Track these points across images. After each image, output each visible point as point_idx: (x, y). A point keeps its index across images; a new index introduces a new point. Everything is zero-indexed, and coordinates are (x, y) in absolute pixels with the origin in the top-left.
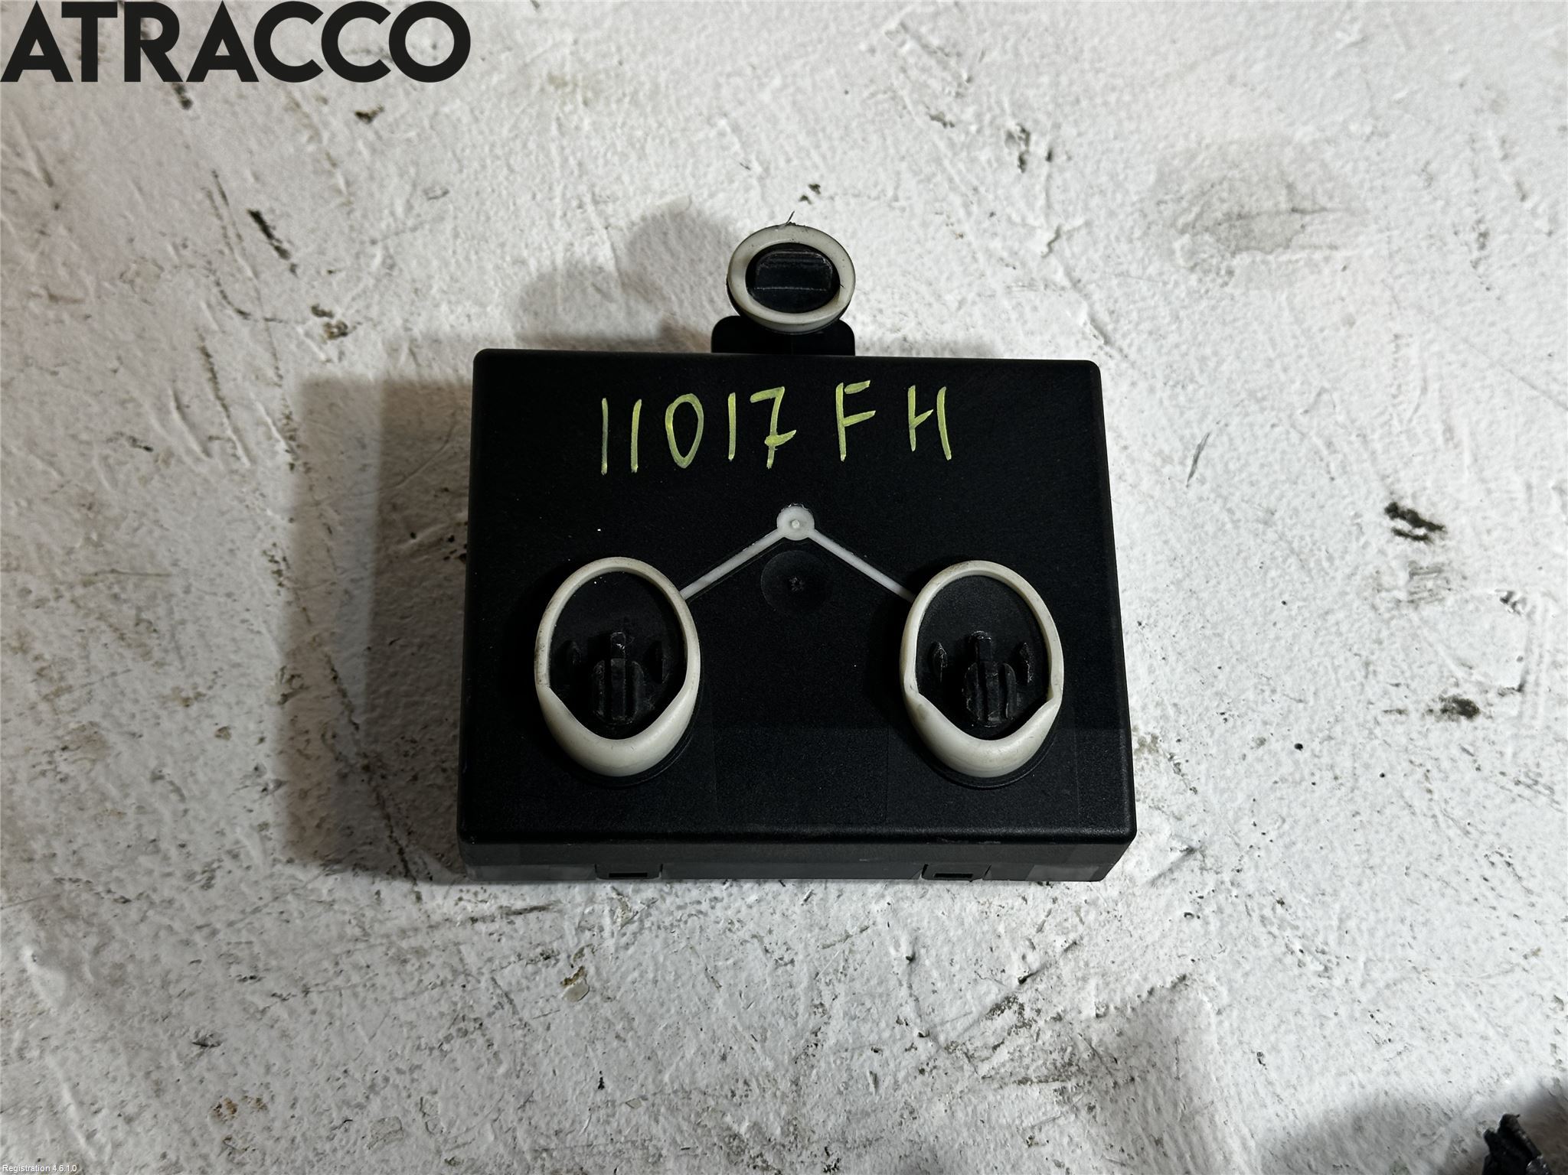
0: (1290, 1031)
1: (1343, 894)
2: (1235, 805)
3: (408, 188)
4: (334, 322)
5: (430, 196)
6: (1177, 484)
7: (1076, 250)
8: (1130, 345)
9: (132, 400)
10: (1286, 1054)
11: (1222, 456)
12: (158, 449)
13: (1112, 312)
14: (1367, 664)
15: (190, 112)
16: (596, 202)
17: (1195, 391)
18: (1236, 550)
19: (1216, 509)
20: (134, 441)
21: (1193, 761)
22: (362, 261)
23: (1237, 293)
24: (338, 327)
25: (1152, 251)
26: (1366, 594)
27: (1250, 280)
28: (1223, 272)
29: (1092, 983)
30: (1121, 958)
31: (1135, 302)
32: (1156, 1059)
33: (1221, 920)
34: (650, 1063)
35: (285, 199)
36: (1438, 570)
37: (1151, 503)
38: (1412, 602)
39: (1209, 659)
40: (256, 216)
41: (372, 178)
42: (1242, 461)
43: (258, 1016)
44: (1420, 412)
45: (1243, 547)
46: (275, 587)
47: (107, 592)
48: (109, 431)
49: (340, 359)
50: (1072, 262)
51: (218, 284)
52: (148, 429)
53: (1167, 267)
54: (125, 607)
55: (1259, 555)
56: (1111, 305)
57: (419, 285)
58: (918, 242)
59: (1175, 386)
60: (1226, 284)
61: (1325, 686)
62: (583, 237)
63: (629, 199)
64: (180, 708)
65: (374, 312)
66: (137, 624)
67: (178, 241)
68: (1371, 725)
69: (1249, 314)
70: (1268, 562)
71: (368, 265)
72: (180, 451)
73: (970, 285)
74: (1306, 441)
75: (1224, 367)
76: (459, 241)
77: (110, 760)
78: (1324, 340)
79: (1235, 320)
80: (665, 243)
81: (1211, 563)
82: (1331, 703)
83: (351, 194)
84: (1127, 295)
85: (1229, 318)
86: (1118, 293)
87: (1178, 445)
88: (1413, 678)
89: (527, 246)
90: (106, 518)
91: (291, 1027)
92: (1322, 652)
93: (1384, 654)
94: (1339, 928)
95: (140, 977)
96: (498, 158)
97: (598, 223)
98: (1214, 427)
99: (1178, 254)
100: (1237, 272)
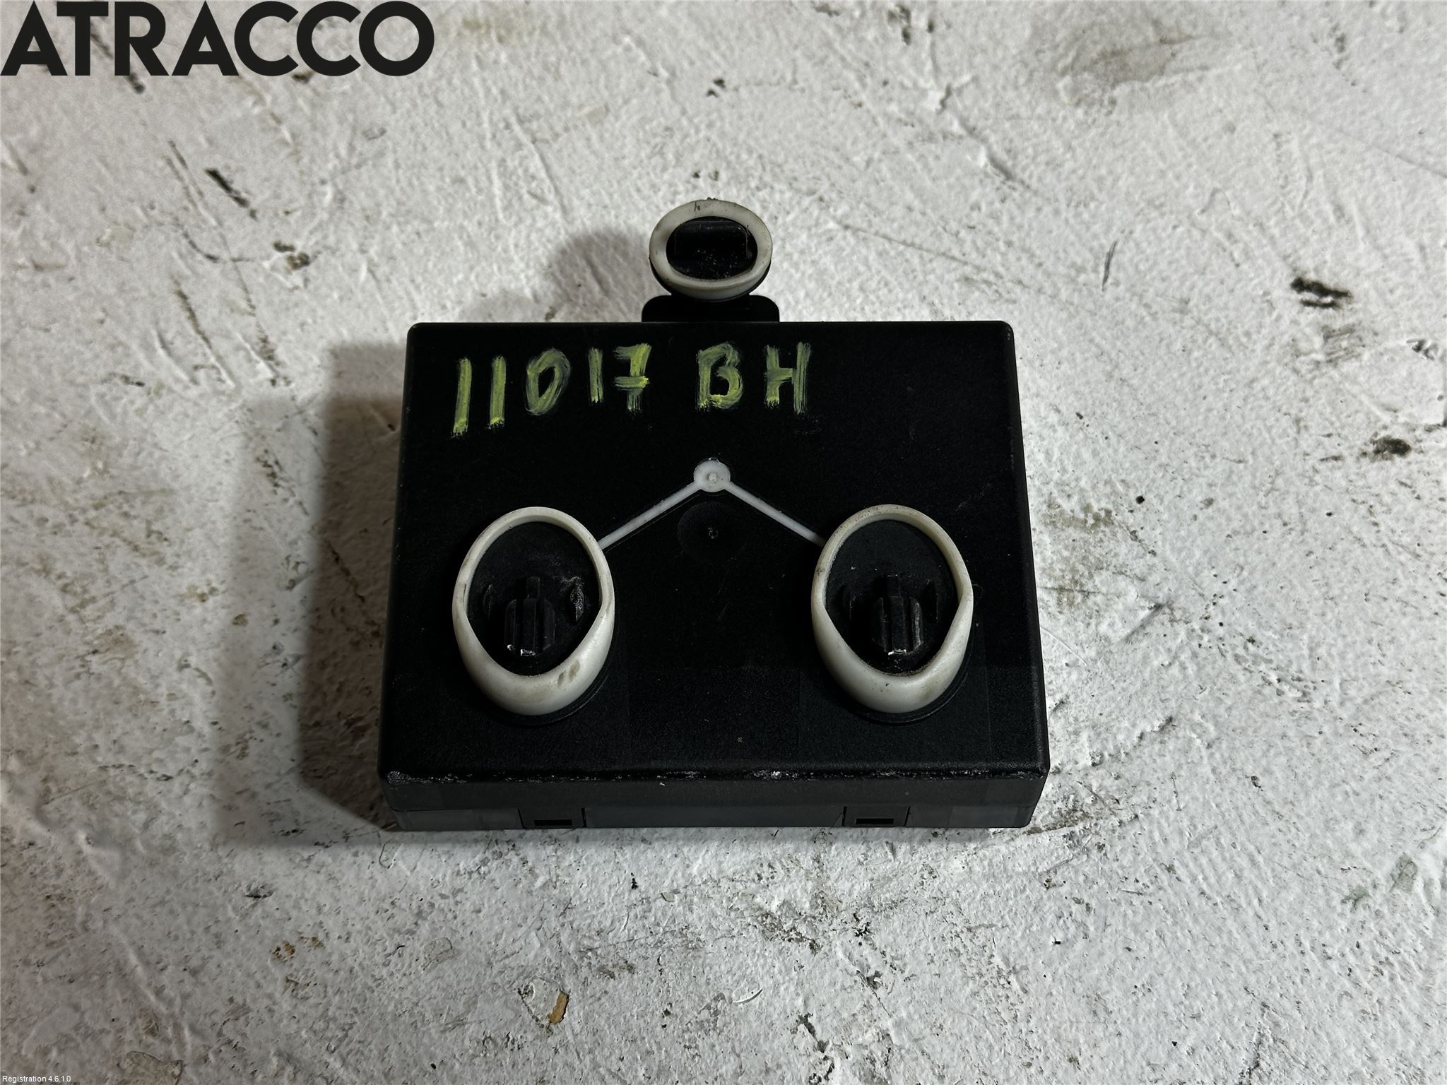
0: (1278, 754)
1: (1309, 626)
2: (1194, 561)
3: (349, 132)
4: (296, 254)
5: (369, 136)
6: (1094, 290)
7: (968, 102)
8: (1030, 177)
9: (120, 343)
10: (1279, 774)
11: (1131, 260)
12: (151, 384)
13: (1009, 151)
14: (1297, 421)
15: (144, 95)
16: (521, 121)
17: (1097, 208)
18: (1158, 339)
19: (1133, 306)
20: (126, 380)
21: (1147, 528)
22: (315, 199)
23: (1123, 118)
24: (300, 258)
25: (1038, 94)
26: (1286, 360)
27: (1132, 106)
28: (1106, 102)
29: (1084, 737)
30: (1108, 709)
31: (1028, 139)
32: (1156, 795)
33: (1198, 664)
34: (678, 860)
35: (237, 155)
36: (1350, 330)
37: (1072, 309)
38: (1330, 361)
39: (1148, 437)
40: (214, 174)
41: (314, 128)
42: (1151, 262)
43: (305, 864)
44: (1309, 198)
45: (1165, 336)
46: (271, 487)
47: (117, 511)
48: (102, 372)
49: (306, 286)
50: (965, 114)
51: (186, 235)
52: (137, 366)
53: (1054, 105)
54: (135, 522)
55: (1180, 340)
56: (1007, 144)
57: (369, 213)
58: (821, 115)
59: (1077, 206)
60: (1110, 113)
61: (1261, 445)
62: (513, 153)
63: (551, 115)
64: (197, 604)
65: (331, 240)
66: (149, 536)
67: (146, 204)
68: (1311, 473)
69: (1136, 136)
70: (1190, 345)
71: (320, 201)
72: (170, 381)
73: (874, 145)
74: (1207, 236)
75: (1121, 183)
76: (401, 171)
77: (138, 657)
78: (1210, 147)
79: (1124, 142)
80: (589, 146)
81: (1137, 353)
82: (1269, 460)
83: (297, 144)
84: (1021, 135)
85: (1118, 141)
86: (1012, 134)
87: (1088, 256)
88: (1343, 427)
89: (463, 167)
90: (109, 448)
91: (336, 870)
92: (1253, 416)
93: (1312, 411)
94: (1311, 656)
95: (189, 843)
96: (426, 96)
97: (525, 139)
98: (1119, 235)
99: (1062, 94)
100: (1120, 101)
